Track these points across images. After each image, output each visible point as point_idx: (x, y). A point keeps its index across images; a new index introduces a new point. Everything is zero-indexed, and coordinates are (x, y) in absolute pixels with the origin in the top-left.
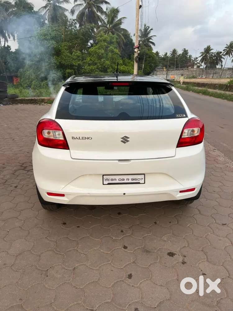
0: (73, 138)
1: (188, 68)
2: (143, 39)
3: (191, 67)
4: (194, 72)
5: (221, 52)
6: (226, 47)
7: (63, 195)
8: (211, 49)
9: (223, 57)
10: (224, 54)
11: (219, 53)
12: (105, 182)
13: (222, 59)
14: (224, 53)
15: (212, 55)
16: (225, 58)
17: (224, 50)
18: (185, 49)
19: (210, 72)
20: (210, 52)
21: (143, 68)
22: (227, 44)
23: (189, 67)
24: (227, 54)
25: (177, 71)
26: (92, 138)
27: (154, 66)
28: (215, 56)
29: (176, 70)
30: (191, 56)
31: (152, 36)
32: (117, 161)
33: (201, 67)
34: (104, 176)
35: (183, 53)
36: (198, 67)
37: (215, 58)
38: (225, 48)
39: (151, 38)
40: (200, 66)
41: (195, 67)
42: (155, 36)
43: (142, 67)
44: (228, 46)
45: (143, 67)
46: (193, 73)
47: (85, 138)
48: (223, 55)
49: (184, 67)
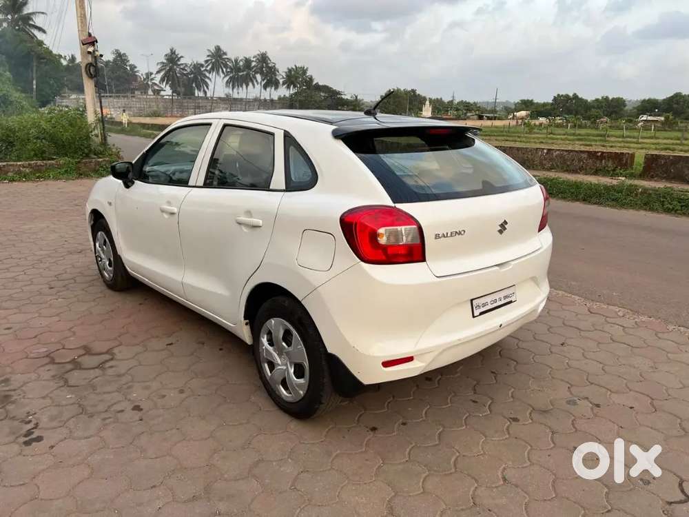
0: (437, 236)
1: (134, 93)
2: (9, 17)
3: (142, 93)
4: (154, 104)
5: (202, 66)
6: (208, 56)
7: (410, 359)
8: (179, 56)
9: (207, 74)
10: (208, 68)
11: (197, 67)
12: (476, 313)
13: (207, 80)
14: (207, 66)
15: (183, 69)
16: (210, 77)
17: (207, 61)
18: (117, 50)
19: (186, 104)
20: (179, 63)
21: (35, 90)
22: (208, 50)
23: (136, 92)
24: (212, 69)
25: (111, 99)
26: (464, 231)
27: (55, 85)
28: (191, 72)
29: (110, 97)
30: (136, 67)
31: (33, 13)
32: (497, 268)
33: (162, 93)
34: (474, 301)
35: (115, 60)
36: (157, 92)
37: (192, 76)
38: (208, 58)
39: (32, 16)
40: (160, 91)
41: (150, 92)
42: (43, 13)
43: (33, 85)
44: (210, 54)
45: (35, 87)
46: (150, 105)
47: (456, 232)
48: (206, 70)
49: (125, 91)
